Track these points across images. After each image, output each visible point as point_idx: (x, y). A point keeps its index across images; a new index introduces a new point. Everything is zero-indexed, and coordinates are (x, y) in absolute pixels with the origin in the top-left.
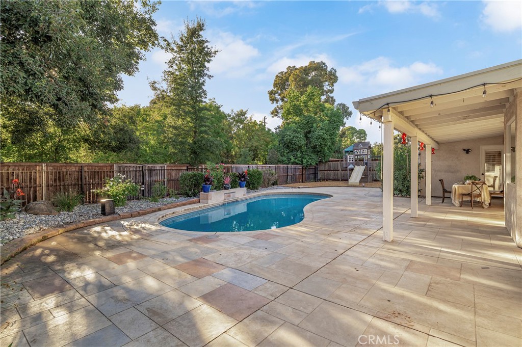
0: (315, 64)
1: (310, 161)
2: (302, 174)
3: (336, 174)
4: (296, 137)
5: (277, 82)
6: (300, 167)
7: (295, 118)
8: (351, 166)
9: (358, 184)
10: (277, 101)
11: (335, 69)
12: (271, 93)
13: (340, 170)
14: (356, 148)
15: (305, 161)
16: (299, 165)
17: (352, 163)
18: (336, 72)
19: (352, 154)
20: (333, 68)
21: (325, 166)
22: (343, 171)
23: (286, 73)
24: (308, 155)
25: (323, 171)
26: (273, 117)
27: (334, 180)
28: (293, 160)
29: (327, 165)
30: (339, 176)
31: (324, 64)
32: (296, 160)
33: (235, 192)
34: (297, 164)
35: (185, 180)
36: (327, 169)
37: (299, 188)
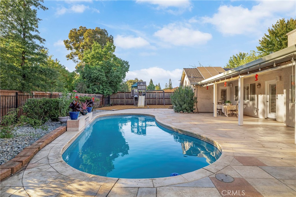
0: (100, 29)
1: (108, 92)
2: (103, 101)
3: (122, 101)
4: (101, 75)
5: (73, 35)
6: (101, 96)
7: (97, 61)
8: (136, 96)
9: (144, 107)
10: (71, 49)
11: (112, 36)
12: (66, 42)
13: (125, 98)
14: (139, 85)
15: (105, 92)
16: (101, 95)
17: (136, 94)
18: (113, 38)
19: (137, 89)
20: (111, 35)
21: (115, 95)
22: (126, 99)
23: (79, 30)
24: (107, 88)
25: (113, 99)
26: (68, 59)
27: (121, 104)
28: (97, 91)
29: (116, 95)
30: (124, 101)
31: (106, 31)
32: (100, 91)
33: (88, 117)
34: (99, 93)
35: (35, 107)
36: (116, 98)
37: (113, 110)
